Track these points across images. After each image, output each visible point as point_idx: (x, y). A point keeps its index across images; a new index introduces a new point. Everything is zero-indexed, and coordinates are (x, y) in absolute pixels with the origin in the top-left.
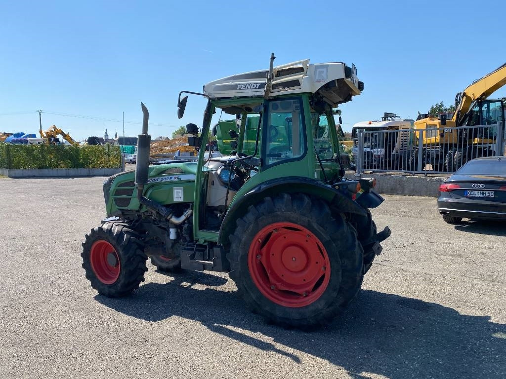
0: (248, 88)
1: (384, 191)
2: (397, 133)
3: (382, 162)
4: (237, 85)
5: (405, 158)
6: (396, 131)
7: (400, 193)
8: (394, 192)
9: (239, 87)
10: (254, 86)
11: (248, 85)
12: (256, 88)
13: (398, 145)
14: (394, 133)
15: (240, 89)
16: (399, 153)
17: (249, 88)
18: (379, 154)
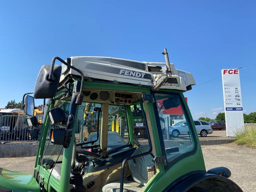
0: (132, 76)
1: (16, 155)
2: (17, 117)
3: (8, 135)
4: (119, 70)
5: (24, 133)
6: (16, 116)
7: (29, 155)
8: (24, 155)
9: (121, 72)
10: (138, 75)
11: (132, 72)
12: (141, 77)
13: (17, 124)
14: (15, 117)
15: (123, 74)
16: (17, 129)
17: (134, 75)
18: (6, 130)
